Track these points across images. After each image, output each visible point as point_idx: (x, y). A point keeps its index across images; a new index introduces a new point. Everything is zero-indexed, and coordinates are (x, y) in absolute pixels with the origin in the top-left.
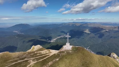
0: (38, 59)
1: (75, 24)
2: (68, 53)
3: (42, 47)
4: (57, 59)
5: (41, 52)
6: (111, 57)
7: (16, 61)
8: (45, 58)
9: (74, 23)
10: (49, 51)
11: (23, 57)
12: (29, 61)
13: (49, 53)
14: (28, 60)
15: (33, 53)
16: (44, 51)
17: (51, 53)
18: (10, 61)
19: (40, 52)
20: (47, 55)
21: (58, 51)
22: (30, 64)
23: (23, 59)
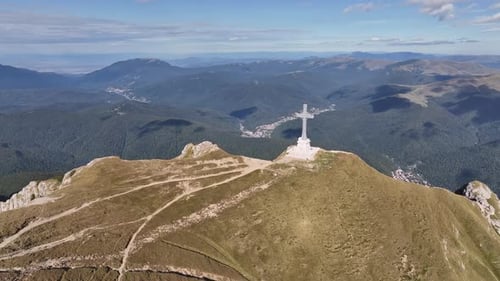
0: (205, 182)
1: (362, 62)
2: (300, 169)
3: (218, 148)
4: (265, 187)
5: (214, 161)
6: (464, 195)
7: (144, 182)
8: (226, 181)
9: (360, 60)
10: (241, 161)
11: (161, 174)
12: (179, 186)
13: (239, 167)
14: (177, 183)
15: (190, 164)
16: (225, 160)
17: (246, 166)
18: (128, 181)
19: (211, 162)
20: (234, 171)
21: (268, 163)
22: (184, 194)
23: (162, 178)
